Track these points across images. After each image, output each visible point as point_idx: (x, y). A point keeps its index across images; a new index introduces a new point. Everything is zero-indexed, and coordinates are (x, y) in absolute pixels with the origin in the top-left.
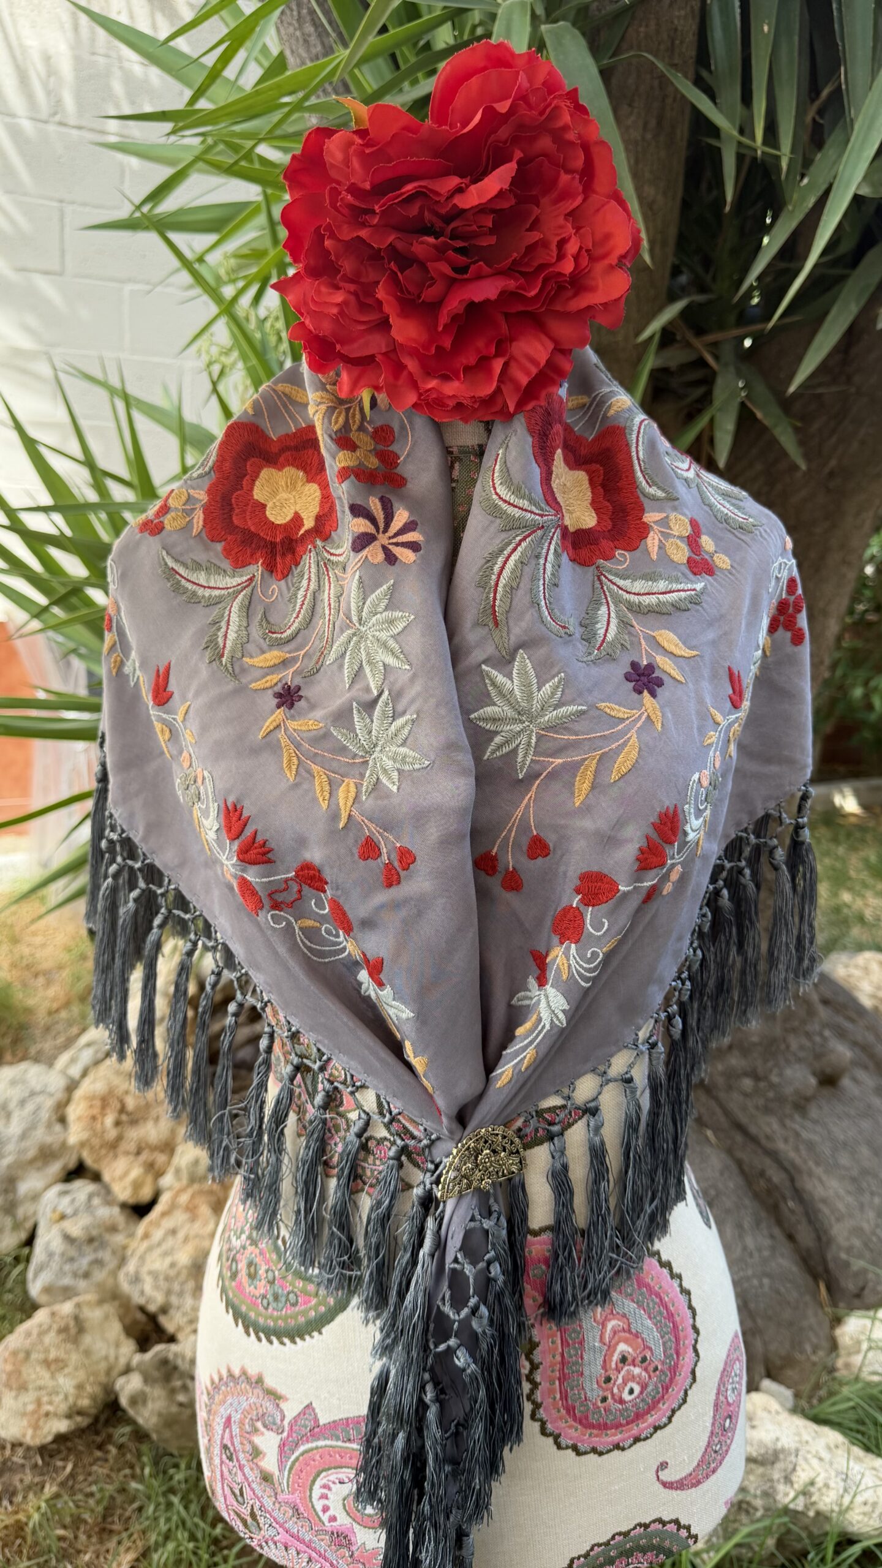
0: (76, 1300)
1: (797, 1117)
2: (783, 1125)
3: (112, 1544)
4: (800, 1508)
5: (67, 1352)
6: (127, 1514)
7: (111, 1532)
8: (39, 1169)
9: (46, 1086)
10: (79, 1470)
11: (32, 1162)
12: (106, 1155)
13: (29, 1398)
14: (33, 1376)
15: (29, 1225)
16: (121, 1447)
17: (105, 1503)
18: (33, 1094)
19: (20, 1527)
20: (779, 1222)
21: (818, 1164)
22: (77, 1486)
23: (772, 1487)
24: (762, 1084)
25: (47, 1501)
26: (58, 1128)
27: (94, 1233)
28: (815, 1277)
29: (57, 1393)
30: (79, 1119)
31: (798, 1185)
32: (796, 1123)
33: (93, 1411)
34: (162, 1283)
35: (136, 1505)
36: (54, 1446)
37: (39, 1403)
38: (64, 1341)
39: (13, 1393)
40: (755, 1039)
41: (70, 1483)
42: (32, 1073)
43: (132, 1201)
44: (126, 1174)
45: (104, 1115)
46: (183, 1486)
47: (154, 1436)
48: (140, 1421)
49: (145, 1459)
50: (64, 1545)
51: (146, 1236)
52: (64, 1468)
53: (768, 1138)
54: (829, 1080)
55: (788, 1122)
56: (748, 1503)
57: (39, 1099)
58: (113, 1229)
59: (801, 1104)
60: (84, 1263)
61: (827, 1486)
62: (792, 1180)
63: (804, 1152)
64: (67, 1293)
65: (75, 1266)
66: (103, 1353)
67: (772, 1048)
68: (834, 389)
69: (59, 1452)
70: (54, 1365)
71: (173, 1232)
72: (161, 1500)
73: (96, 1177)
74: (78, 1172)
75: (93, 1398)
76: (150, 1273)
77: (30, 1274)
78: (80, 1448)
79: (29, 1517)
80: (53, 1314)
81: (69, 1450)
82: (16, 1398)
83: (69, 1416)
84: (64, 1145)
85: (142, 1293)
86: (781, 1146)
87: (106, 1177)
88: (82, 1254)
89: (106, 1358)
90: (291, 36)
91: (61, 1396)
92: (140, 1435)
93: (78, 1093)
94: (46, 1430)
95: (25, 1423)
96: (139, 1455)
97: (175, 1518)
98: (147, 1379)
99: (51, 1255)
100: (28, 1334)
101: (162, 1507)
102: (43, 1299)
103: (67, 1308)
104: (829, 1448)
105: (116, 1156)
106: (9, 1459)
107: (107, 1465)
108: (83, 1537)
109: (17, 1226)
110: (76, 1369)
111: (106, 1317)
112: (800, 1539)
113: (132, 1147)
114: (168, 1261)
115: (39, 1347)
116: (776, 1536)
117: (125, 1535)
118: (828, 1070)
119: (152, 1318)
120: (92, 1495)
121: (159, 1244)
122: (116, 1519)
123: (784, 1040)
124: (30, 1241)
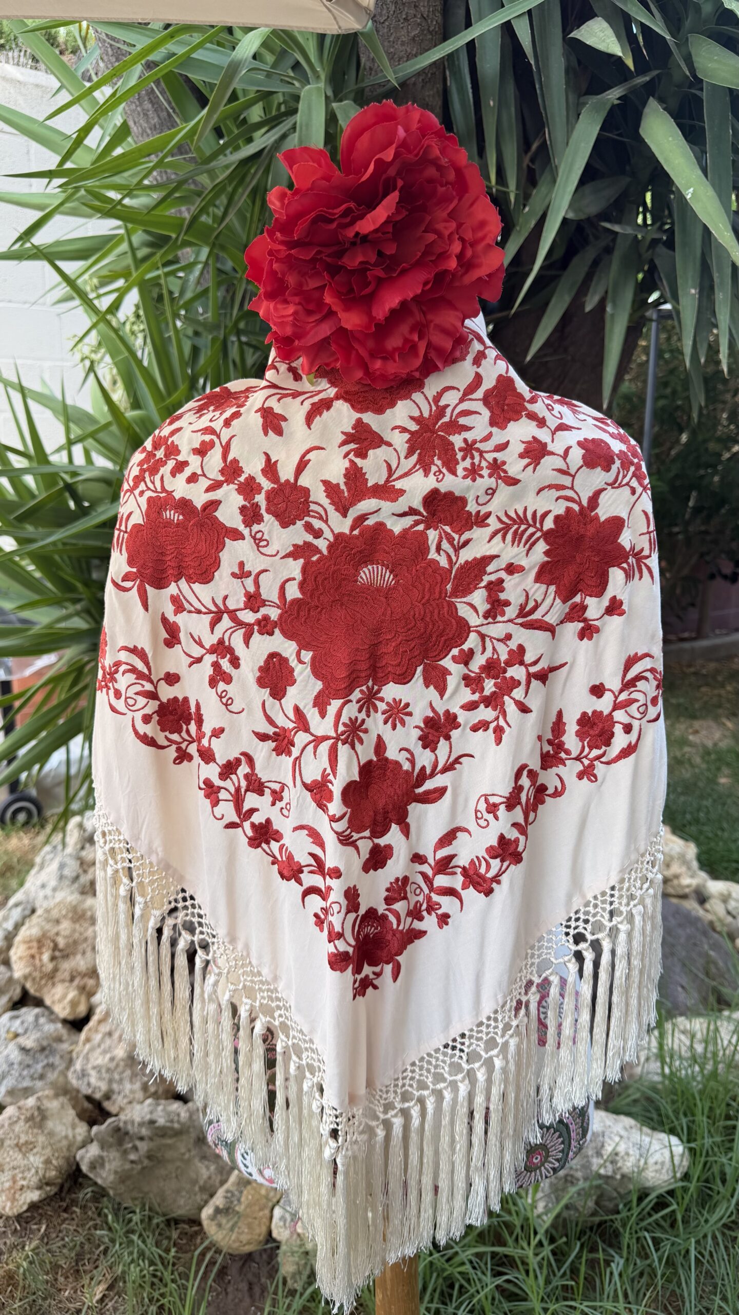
0: (36, 1096)
3: (86, 1281)
5: (35, 1136)
6: (95, 1256)
7: (84, 1271)
10: (52, 1229)
12: (45, 985)
13: (6, 1177)
14: (8, 1159)
16: (84, 1208)
17: (76, 1251)
19: (11, 1276)
22: (51, 1242)
26: (2, 969)
27: (45, 1043)
29: (29, 1170)
30: (21, 958)
33: (59, 1181)
34: (106, 1076)
35: (102, 1248)
36: (29, 1214)
37: (14, 1180)
38: (31, 1127)
41: (46, 1240)
43: (70, 1018)
44: (64, 996)
45: (41, 954)
46: (140, 1227)
47: (111, 1193)
48: (99, 1181)
50: (47, 1287)
52: (39, 1230)
58: (59, 1040)
60: (39, 1067)
61: (627, 1154)
64: (27, 1092)
65: (32, 1071)
66: (63, 1134)
69: (33, 1218)
70: (24, 1148)
72: (124, 1239)
76: (94, 1068)
78: (51, 1212)
79: (19, 1266)
80: (19, 1108)
83: (39, 1188)
84: (9, 981)
85: (89, 1084)
87: (48, 1002)
89: (66, 1137)
91: (33, 1171)
93: (18, 939)
94: (21, 1202)
95: (4, 1197)
96: (100, 1209)
97: (136, 1251)
98: (104, 1146)
99: (11, 1065)
100: (1, 1126)
101: (125, 1244)
102: (7, 1100)
105: (54, 984)
107: (74, 1223)
110: (43, 1148)
111: (62, 1107)
113: (67, 975)
114: (108, 1056)
115: (11, 1135)
117: (95, 1272)
119: (98, 1104)
120: (65, 1246)
121: (99, 1046)
122: (87, 1261)
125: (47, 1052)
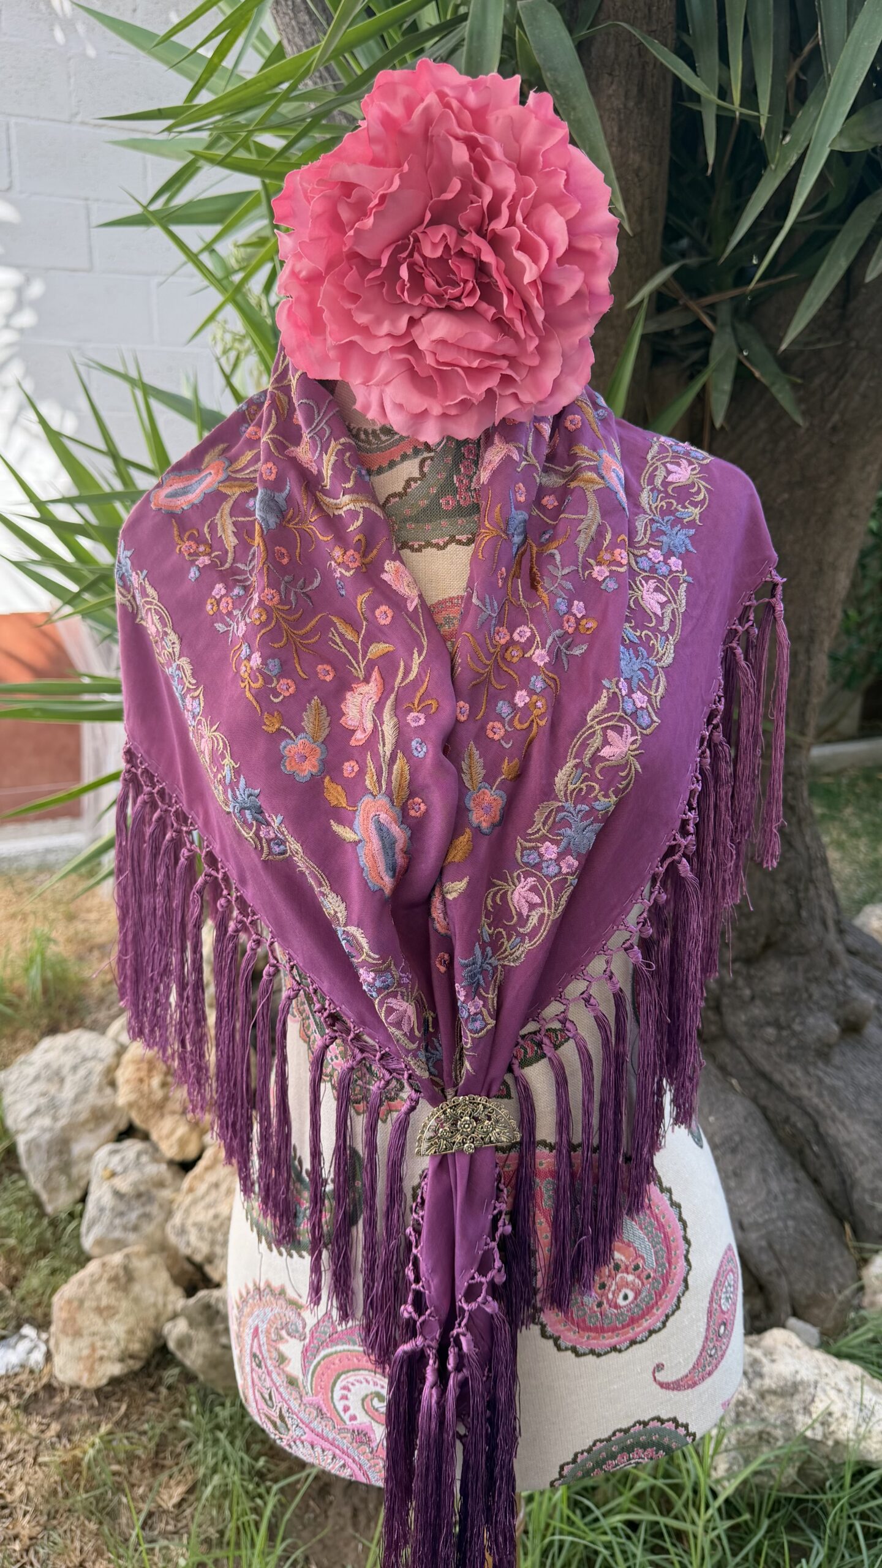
0: (126, 1251)
1: (820, 1065)
2: (808, 1073)
3: (164, 1477)
4: (819, 1437)
5: (118, 1300)
6: (178, 1450)
7: (163, 1467)
8: (91, 1131)
9: (97, 1052)
10: (133, 1410)
11: (84, 1124)
12: (153, 1116)
13: (83, 1343)
14: (87, 1323)
15: (82, 1183)
16: (169, 1388)
17: (156, 1439)
18: (85, 1060)
19: (77, 1463)
20: (804, 1166)
21: (841, 1109)
22: (131, 1425)
23: (791, 1418)
24: (785, 1033)
25: (101, 1438)
26: (108, 1091)
27: (142, 1188)
28: (841, 1220)
29: (110, 1338)
30: (128, 1081)
31: (822, 1130)
32: (820, 1070)
33: (144, 1355)
34: (206, 1234)
35: (187, 1441)
36: (110, 1388)
37: (93, 1348)
38: (114, 1289)
39: (69, 1339)
40: (778, 989)
41: (125, 1422)
42: (82, 1040)
43: (178, 1158)
44: (172, 1132)
45: (150, 1077)
46: (229, 1423)
47: (201, 1377)
48: (188, 1363)
49: (193, 1398)
50: (117, 1478)
51: (191, 1190)
52: (119, 1408)
53: (791, 1085)
54: (852, 1028)
55: (812, 1070)
56: (769, 1434)
57: (90, 1065)
58: (161, 1184)
59: (824, 1052)
60: (133, 1216)
61: (844, 1416)
62: (816, 1126)
63: (827, 1099)
64: (119, 1245)
65: (125, 1220)
66: (152, 1300)
67: (793, 998)
68: (832, 344)
69: (114, 1393)
70: (106, 1312)
71: (216, 1185)
72: (209, 1436)
73: (146, 1137)
74: (128, 1132)
75: (144, 1342)
76: (195, 1224)
77: (83, 1229)
78: (134, 1389)
79: (85, 1453)
80: (104, 1265)
81: (124, 1392)
82: (72, 1343)
83: (121, 1360)
84: (114, 1107)
85: (188, 1244)
86: (805, 1092)
87: (154, 1136)
88: (131, 1209)
89: (155, 1305)
90: (287, 25)
91: (113, 1342)
92: (188, 1377)
93: (127, 1057)
94: (100, 1374)
95: (81, 1366)
96: (188, 1395)
97: (221, 1453)
98: (192, 1324)
99: (102, 1210)
100: (81, 1284)
101: (210, 1443)
102: (95, 1251)
103: (117, 1258)
104: (848, 1380)
105: (162, 1116)
106: (68, 1401)
107: (159, 1405)
108: (137, 1472)
109: (71, 1184)
110: (127, 1315)
111: (155, 1267)
112: (821, 1469)
113: (177, 1107)
114: (211, 1212)
115: (92, 1296)
116: (798, 1464)
117: (175, 1469)
118: (852, 1018)
119: (199, 1268)
120: (145, 1433)
121: (203, 1198)
122: (168, 1454)
123: (807, 990)
124: (83, 1199)
125: (144, 1199)
